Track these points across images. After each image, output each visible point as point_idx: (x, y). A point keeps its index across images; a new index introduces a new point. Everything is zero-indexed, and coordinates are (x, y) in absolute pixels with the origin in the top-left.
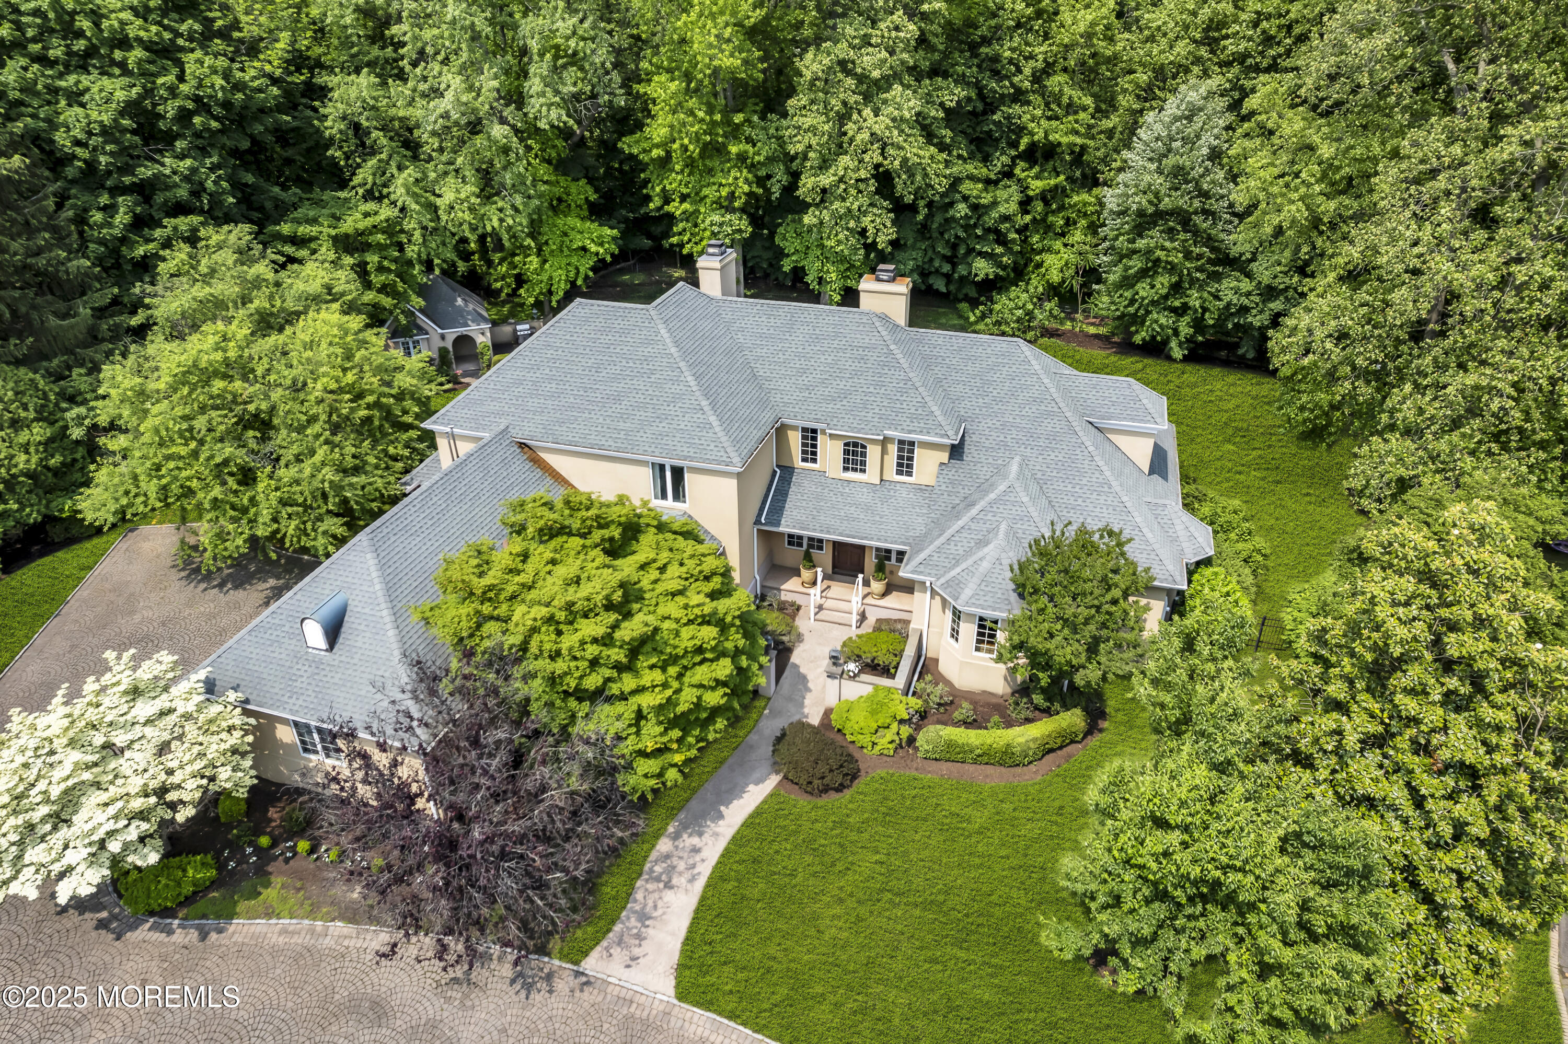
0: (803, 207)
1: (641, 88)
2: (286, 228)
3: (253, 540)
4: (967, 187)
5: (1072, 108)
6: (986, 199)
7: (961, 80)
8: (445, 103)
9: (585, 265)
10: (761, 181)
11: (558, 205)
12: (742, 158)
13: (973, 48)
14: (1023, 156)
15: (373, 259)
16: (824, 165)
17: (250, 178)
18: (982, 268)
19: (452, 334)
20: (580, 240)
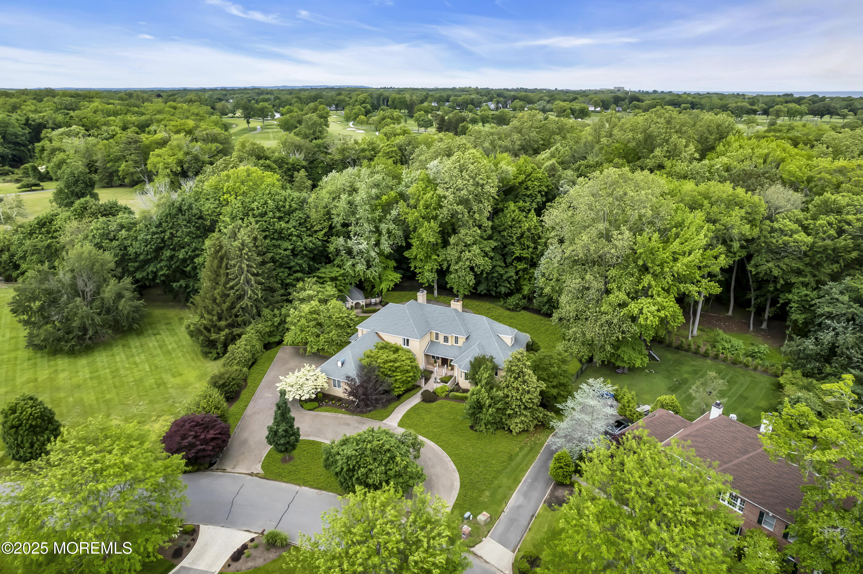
0: (451, 273)
1: (410, 241)
2: (318, 274)
3: (318, 350)
4: (498, 269)
5: (528, 247)
6: (502, 272)
7: (496, 240)
8: (361, 247)
9: (392, 285)
10: (440, 265)
11: (385, 268)
12: (435, 259)
13: (500, 232)
14: (515, 259)
15: (338, 283)
16: (457, 263)
17: (311, 263)
18: (503, 290)
19: (355, 302)
20: (391, 278)
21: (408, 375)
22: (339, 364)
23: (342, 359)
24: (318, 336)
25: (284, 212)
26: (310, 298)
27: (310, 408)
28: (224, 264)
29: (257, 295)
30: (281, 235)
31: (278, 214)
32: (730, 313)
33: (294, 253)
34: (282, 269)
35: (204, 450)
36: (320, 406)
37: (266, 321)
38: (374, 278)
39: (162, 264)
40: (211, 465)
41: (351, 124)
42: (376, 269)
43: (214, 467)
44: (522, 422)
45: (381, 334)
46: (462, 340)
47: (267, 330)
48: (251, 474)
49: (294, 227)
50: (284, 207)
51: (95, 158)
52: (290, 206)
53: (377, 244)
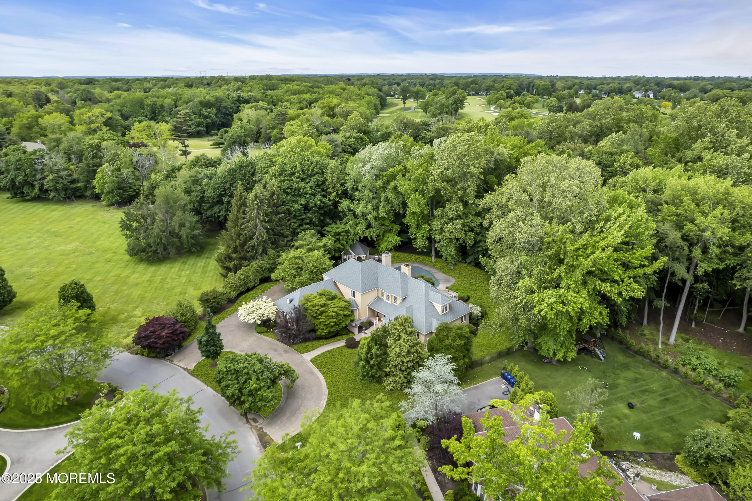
2: (327, 228)
9: (391, 245)
11: (389, 231)
12: (424, 228)
15: (341, 237)
17: (322, 218)
19: (357, 256)
20: (390, 239)
21: (331, 320)
22: (288, 302)
23: (291, 298)
24: (295, 277)
25: (308, 175)
26: (301, 246)
27: (259, 331)
28: (241, 211)
29: (263, 237)
30: (299, 193)
31: (302, 176)
32: (741, 330)
33: (306, 208)
34: (295, 221)
35: (156, 343)
36: (267, 332)
37: (269, 259)
38: (371, 238)
39: (223, 207)
40: (167, 355)
41: (492, 108)
42: (374, 230)
43: (168, 358)
44: (395, 382)
45: (338, 284)
46: (399, 301)
47: (268, 266)
48: (185, 369)
49: (311, 187)
50: (308, 170)
51: (261, 126)
52: (313, 170)
53: (376, 208)
